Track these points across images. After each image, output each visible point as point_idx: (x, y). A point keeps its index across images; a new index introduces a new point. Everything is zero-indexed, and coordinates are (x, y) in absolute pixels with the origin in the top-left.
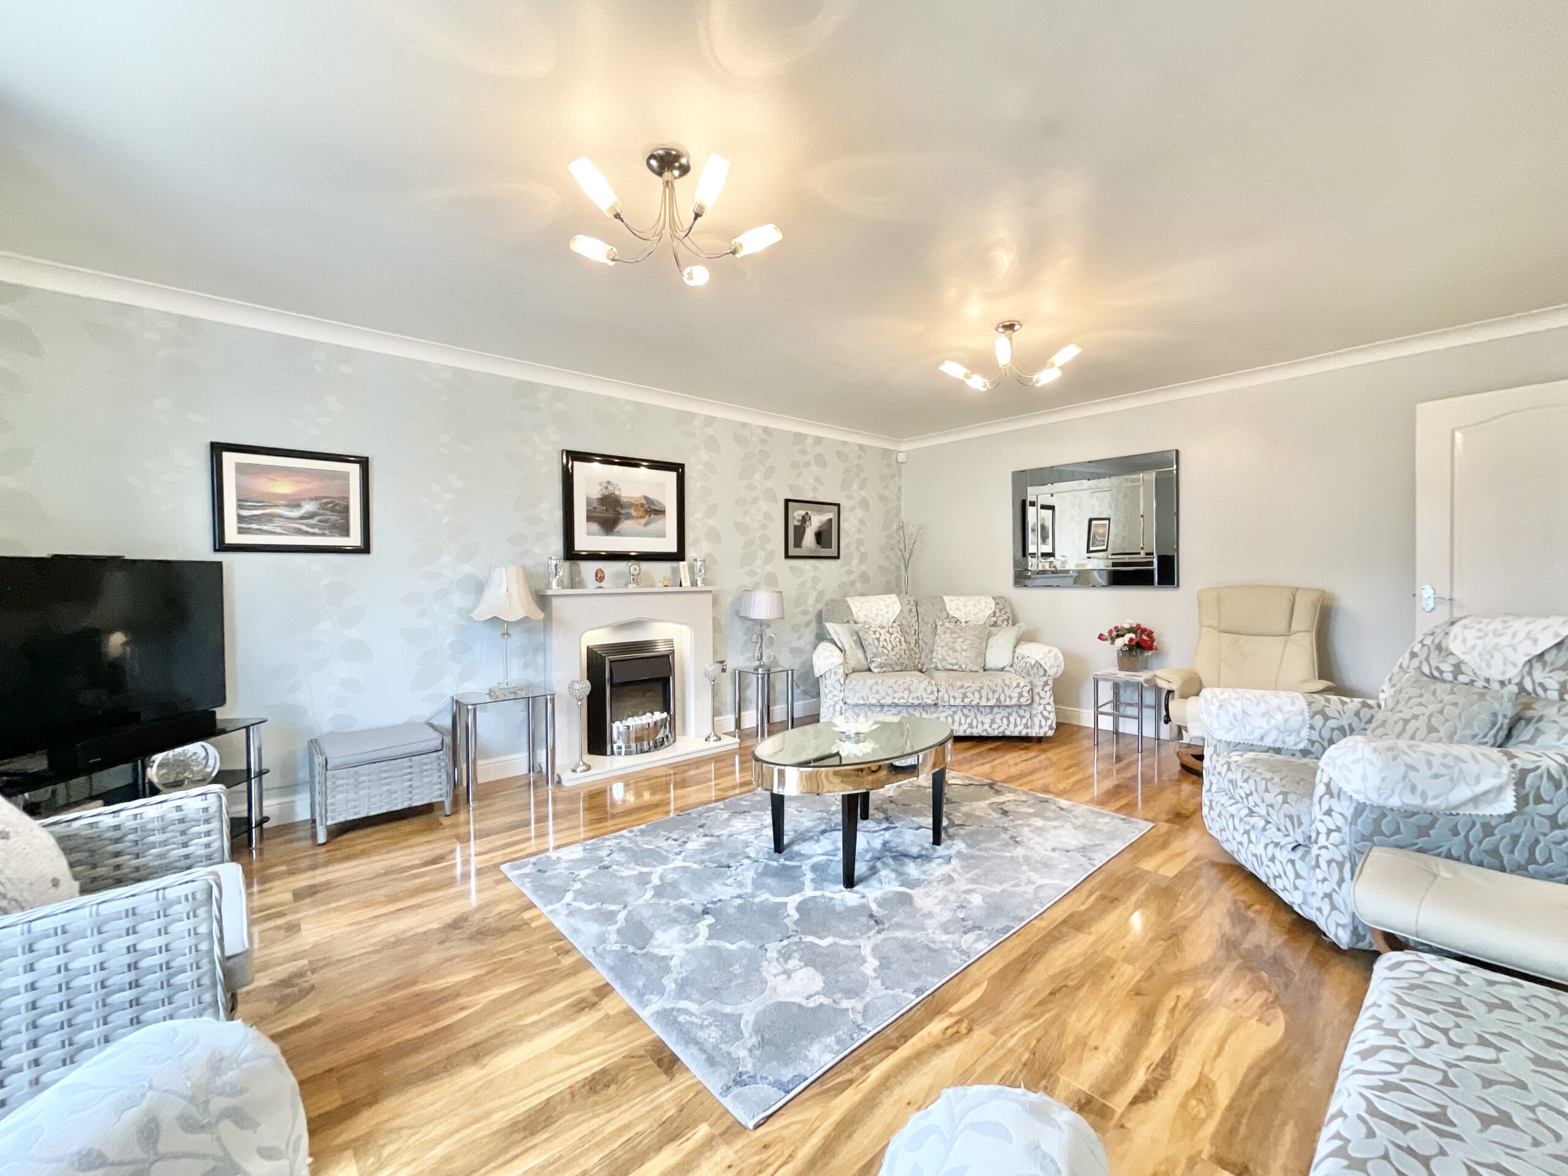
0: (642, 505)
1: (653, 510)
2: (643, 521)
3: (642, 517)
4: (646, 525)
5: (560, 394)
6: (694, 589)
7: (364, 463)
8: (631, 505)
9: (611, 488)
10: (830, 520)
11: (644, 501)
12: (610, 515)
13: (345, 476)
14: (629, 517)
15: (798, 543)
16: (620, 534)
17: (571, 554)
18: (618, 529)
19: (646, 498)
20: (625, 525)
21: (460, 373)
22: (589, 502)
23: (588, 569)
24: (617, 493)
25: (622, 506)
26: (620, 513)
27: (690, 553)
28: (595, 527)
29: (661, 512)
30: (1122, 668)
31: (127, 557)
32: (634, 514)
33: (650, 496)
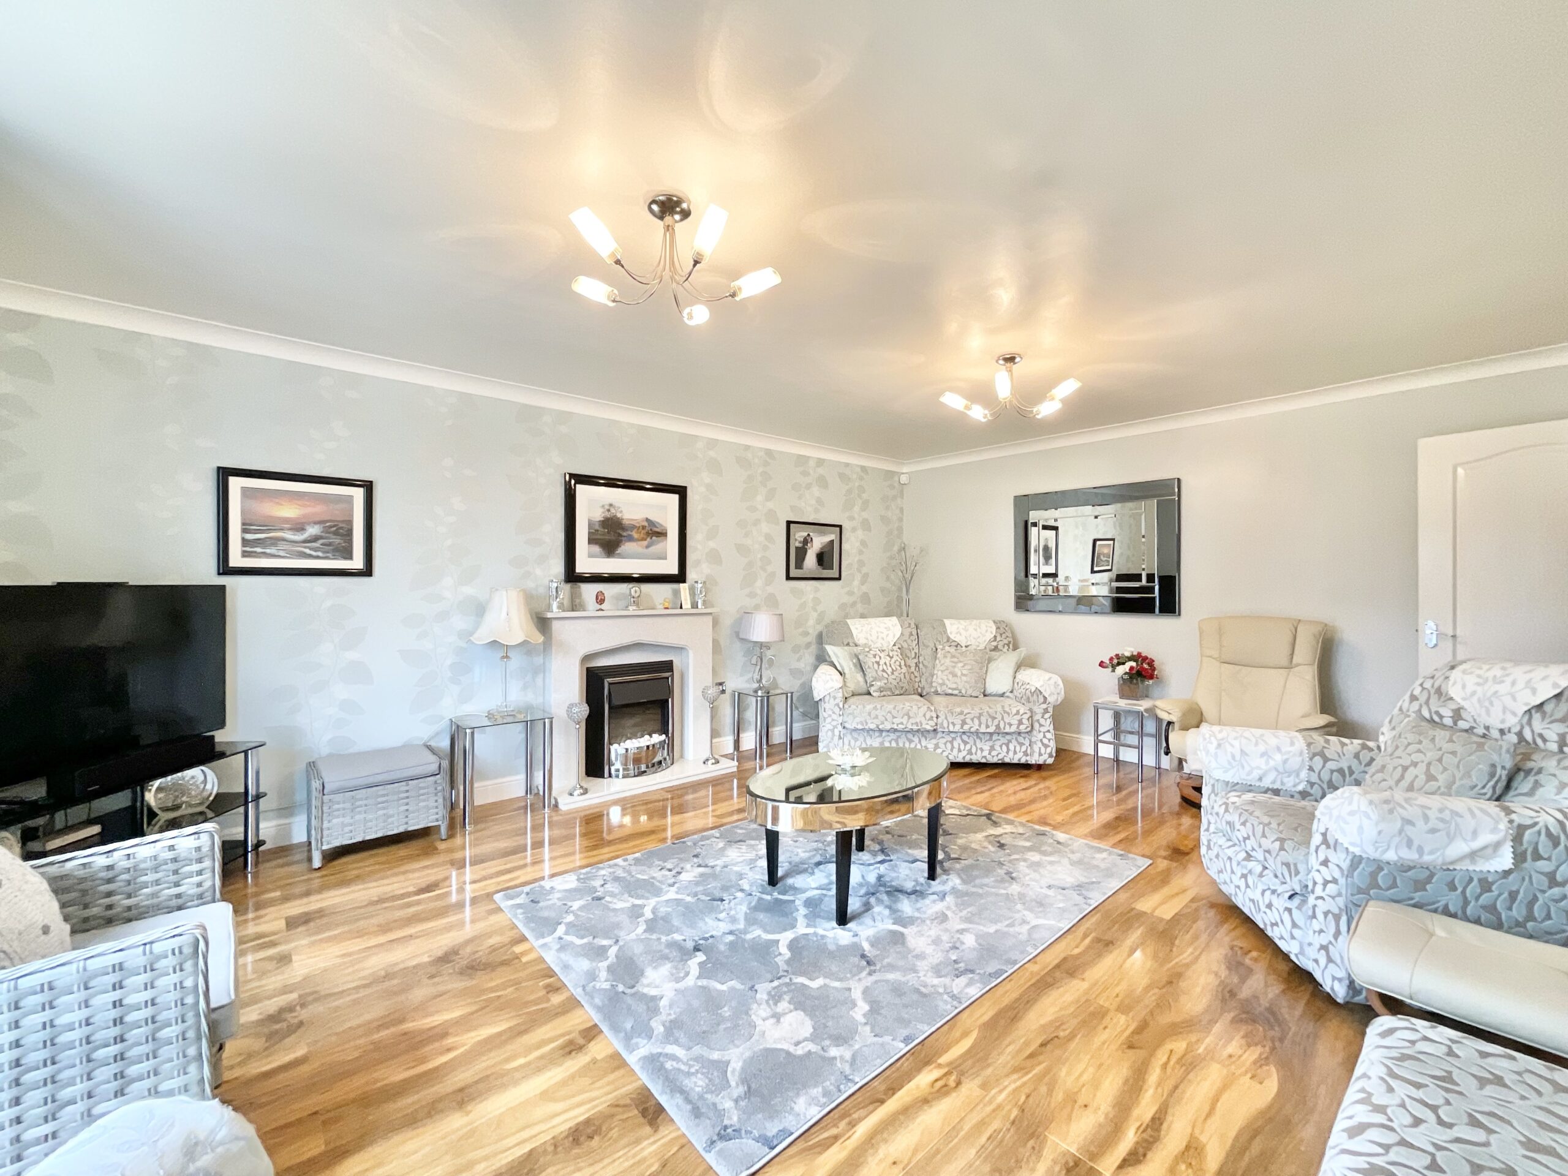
0: (644, 527)
1: (655, 532)
2: (645, 543)
3: (643, 539)
4: (647, 547)
5: (564, 417)
6: (694, 611)
7: (368, 487)
8: (633, 527)
9: (613, 510)
10: (832, 542)
11: (646, 524)
12: (612, 537)
13: (350, 499)
14: (630, 539)
15: (799, 565)
16: (621, 556)
17: (572, 576)
18: (619, 551)
19: (647, 520)
20: (627, 547)
21: (464, 397)
22: (591, 524)
23: (589, 591)
24: (619, 515)
25: (624, 529)
26: (620, 535)
27: (691, 575)
28: (597, 549)
29: (662, 534)
30: (1123, 696)
31: (131, 583)
32: (635, 535)
33: (651, 518)
